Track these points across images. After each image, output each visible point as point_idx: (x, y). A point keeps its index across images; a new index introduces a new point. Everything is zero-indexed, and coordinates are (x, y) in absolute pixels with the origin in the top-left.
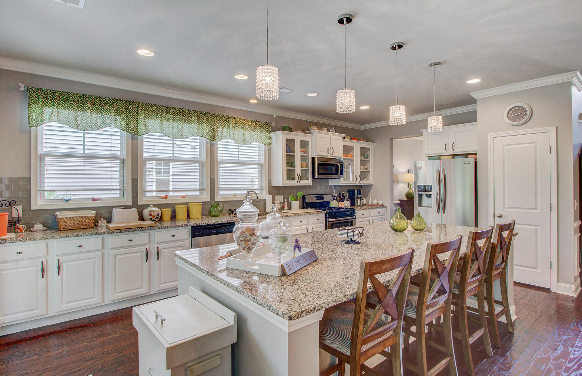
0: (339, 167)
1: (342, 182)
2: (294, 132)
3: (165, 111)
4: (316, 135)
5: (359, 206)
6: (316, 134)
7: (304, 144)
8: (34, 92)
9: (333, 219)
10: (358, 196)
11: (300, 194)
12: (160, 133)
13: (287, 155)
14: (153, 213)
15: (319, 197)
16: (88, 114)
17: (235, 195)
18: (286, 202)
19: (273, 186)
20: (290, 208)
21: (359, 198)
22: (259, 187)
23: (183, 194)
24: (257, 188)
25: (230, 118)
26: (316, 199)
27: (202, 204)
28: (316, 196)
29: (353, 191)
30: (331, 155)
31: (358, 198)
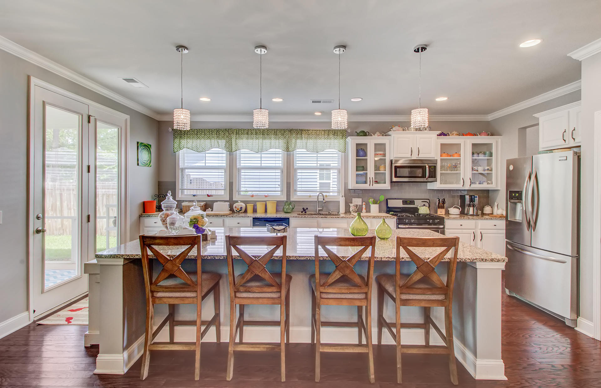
0: (427, 169)
1: (437, 185)
2: (372, 136)
3: (250, 132)
4: (394, 137)
5: (471, 215)
6: (394, 135)
7: (380, 147)
8: (176, 132)
9: (407, 226)
10: (470, 203)
11: (382, 198)
12: (246, 149)
13: (357, 159)
14: (237, 206)
15: (408, 202)
16: (202, 141)
17: (310, 196)
18: (365, 205)
19: (349, 189)
20: (368, 210)
21: (472, 206)
22: (338, 190)
23: (266, 193)
24: (319, 190)
25: (303, 130)
26: (403, 204)
27: (276, 202)
28: (403, 201)
29: (463, 198)
30: (417, 156)
31: (469, 206)
